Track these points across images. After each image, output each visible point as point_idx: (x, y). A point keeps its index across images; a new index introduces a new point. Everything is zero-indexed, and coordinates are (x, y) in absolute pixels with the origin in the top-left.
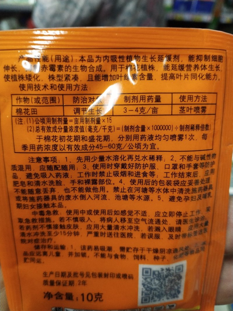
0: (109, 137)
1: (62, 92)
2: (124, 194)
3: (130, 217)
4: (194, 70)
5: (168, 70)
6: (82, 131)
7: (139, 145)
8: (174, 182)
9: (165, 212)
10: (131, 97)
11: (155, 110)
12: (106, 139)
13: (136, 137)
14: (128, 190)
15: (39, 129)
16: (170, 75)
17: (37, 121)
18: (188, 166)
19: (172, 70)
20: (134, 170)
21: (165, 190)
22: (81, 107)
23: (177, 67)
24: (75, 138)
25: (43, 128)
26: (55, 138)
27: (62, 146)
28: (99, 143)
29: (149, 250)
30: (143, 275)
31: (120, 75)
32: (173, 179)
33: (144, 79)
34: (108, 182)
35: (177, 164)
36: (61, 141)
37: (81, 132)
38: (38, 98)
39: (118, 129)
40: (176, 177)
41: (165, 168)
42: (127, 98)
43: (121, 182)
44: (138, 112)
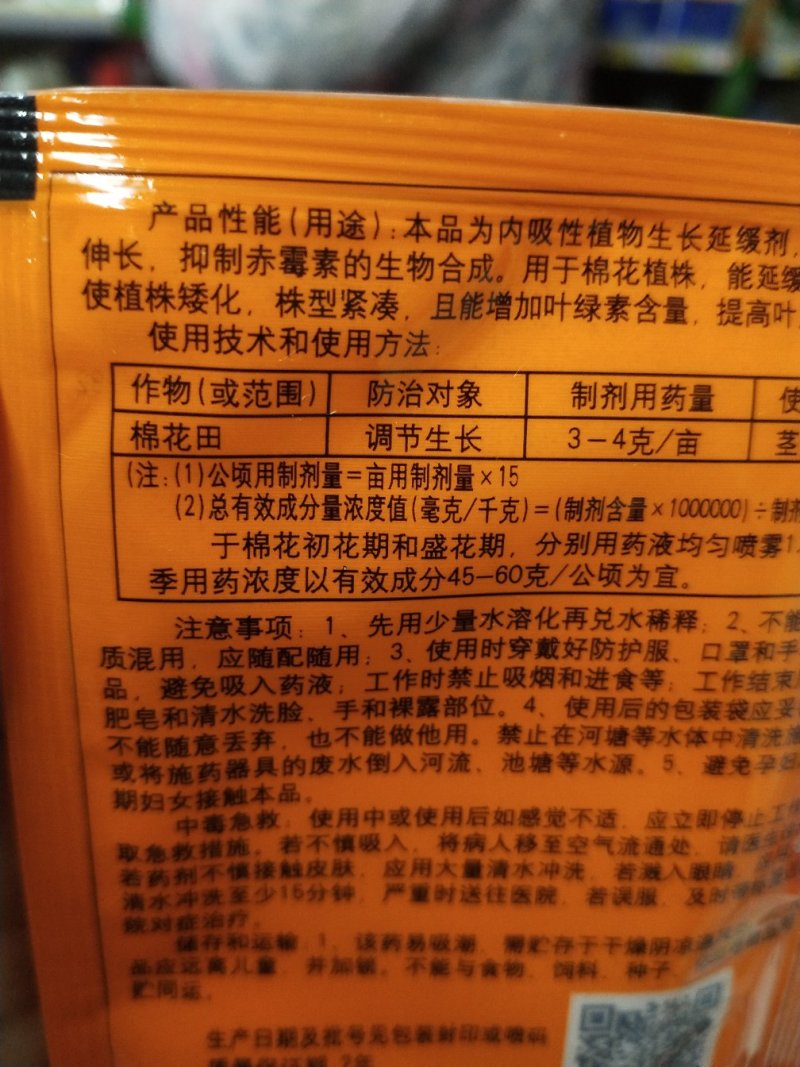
0: (503, 541)
1: (328, 363)
2: (539, 751)
3: (553, 831)
6: (398, 516)
7: (614, 570)
8: (728, 708)
9: (684, 814)
10: (599, 387)
11: (688, 440)
12: (490, 548)
13: (607, 541)
14: (556, 736)
15: (224, 507)
16: (753, 308)
17: (218, 473)
18: (786, 650)
19: (759, 287)
20: (585, 664)
21: (693, 736)
22: (397, 422)
24: (367, 545)
25: (239, 503)
26: (289, 542)
27: (314, 572)
28: (462, 562)
29: (612, 944)
30: (583, 1028)
31: (558, 299)
32: (726, 697)
33: (654, 320)
34: (482, 706)
35: (748, 643)
36: (313, 552)
37: (391, 520)
38: (227, 385)
39: (542, 509)
40: (737, 690)
41: (704, 658)
42: (583, 390)
43: (530, 706)
44: (624, 446)
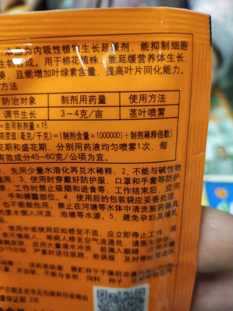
0: (46, 146)
2: (71, 211)
3: (79, 236)
4: (149, 61)
5: (115, 63)
6: (14, 138)
7: (83, 155)
8: (127, 199)
9: (119, 232)
10: (69, 97)
11: (99, 113)
12: (42, 148)
13: (79, 146)
14: (75, 207)
16: (117, 69)
18: (144, 181)
19: (119, 62)
20: (80, 184)
21: (118, 208)
22: (12, 110)
23: (125, 58)
24: (6, 147)
28: (34, 152)
29: (103, 272)
30: (98, 296)
31: (56, 70)
32: (126, 196)
33: (84, 75)
34: (51, 197)
35: (130, 178)
37: (12, 139)
39: (56, 136)
40: (129, 193)
41: (116, 183)
42: (64, 98)
43: (66, 197)
44: (78, 115)
